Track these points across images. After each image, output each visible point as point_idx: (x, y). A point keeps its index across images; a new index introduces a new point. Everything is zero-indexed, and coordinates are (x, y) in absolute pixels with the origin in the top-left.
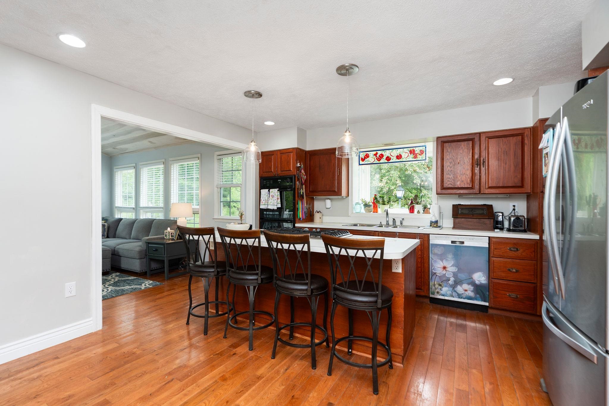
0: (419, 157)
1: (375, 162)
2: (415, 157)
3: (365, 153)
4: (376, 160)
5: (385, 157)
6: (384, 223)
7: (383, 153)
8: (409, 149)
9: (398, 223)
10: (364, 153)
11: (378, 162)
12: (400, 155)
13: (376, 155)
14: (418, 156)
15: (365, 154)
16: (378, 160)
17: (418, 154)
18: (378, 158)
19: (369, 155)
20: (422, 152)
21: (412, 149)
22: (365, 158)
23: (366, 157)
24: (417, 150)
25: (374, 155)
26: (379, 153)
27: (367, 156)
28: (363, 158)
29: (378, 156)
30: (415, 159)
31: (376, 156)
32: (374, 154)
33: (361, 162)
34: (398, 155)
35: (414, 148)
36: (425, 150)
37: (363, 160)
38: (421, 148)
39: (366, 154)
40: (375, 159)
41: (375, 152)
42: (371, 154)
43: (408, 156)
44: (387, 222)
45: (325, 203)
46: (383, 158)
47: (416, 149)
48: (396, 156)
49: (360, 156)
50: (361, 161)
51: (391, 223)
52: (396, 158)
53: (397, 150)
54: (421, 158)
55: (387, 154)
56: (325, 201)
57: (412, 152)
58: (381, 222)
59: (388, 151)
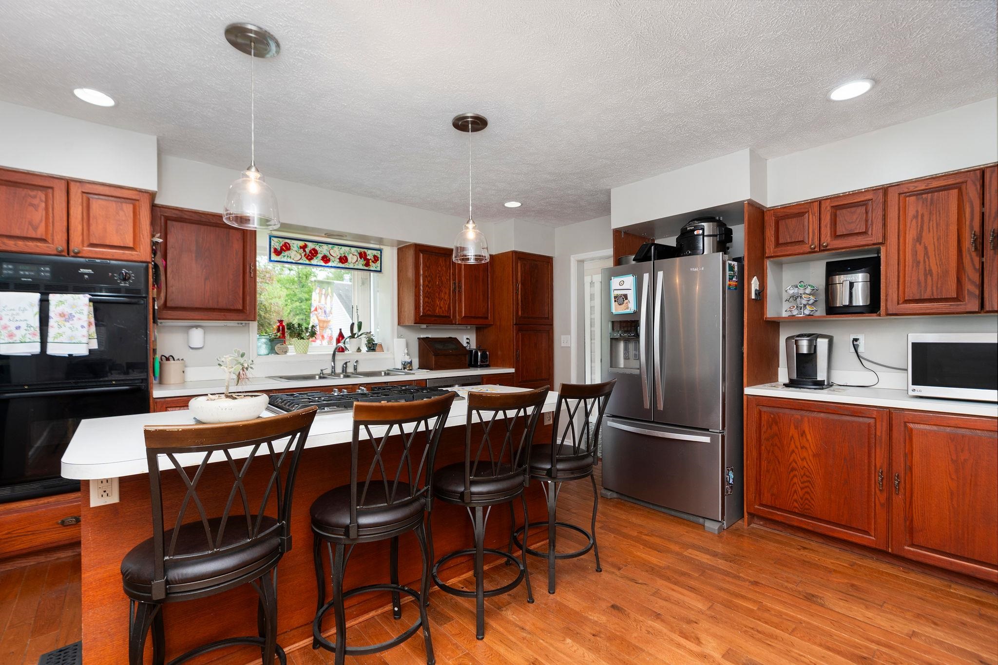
0: (373, 266)
1: (301, 261)
2: (367, 265)
3: (283, 241)
4: (304, 258)
5: (320, 256)
6: (329, 371)
7: (317, 248)
8: (359, 250)
9: (350, 370)
10: (280, 239)
11: (307, 262)
12: (346, 257)
13: (304, 248)
14: (371, 263)
15: (283, 243)
16: (307, 258)
17: (371, 261)
18: (309, 255)
19: (290, 246)
20: (376, 259)
21: (362, 250)
22: (282, 249)
23: (284, 247)
24: (370, 254)
25: (301, 247)
26: (311, 246)
27: (286, 247)
28: (279, 249)
29: (307, 250)
30: (367, 268)
31: (304, 251)
32: (301, 245)
33: (274, 257)
34: (343, 255)
35: (366, 250)
36: (379, 256)
37: (278, 253)
38: (375, 252)
39: (285, 243)
40: (303, 255)
41: (302, 243)
42: (295, 245)
43: (357, 261)
44: (334, 368)
45: (188, 336)
46: (316, 256)
47: (369, 252)
48: (338, 257)
49: (272, 244)
50: (273, 255)
51: (339, 370)
52: (338, 260)
53: (340, 247)
54: (374, 268)
55: (323, 250)
56: (188, 333)
57: (363, 256)
58: (322, 370)
59: (325, 247)
